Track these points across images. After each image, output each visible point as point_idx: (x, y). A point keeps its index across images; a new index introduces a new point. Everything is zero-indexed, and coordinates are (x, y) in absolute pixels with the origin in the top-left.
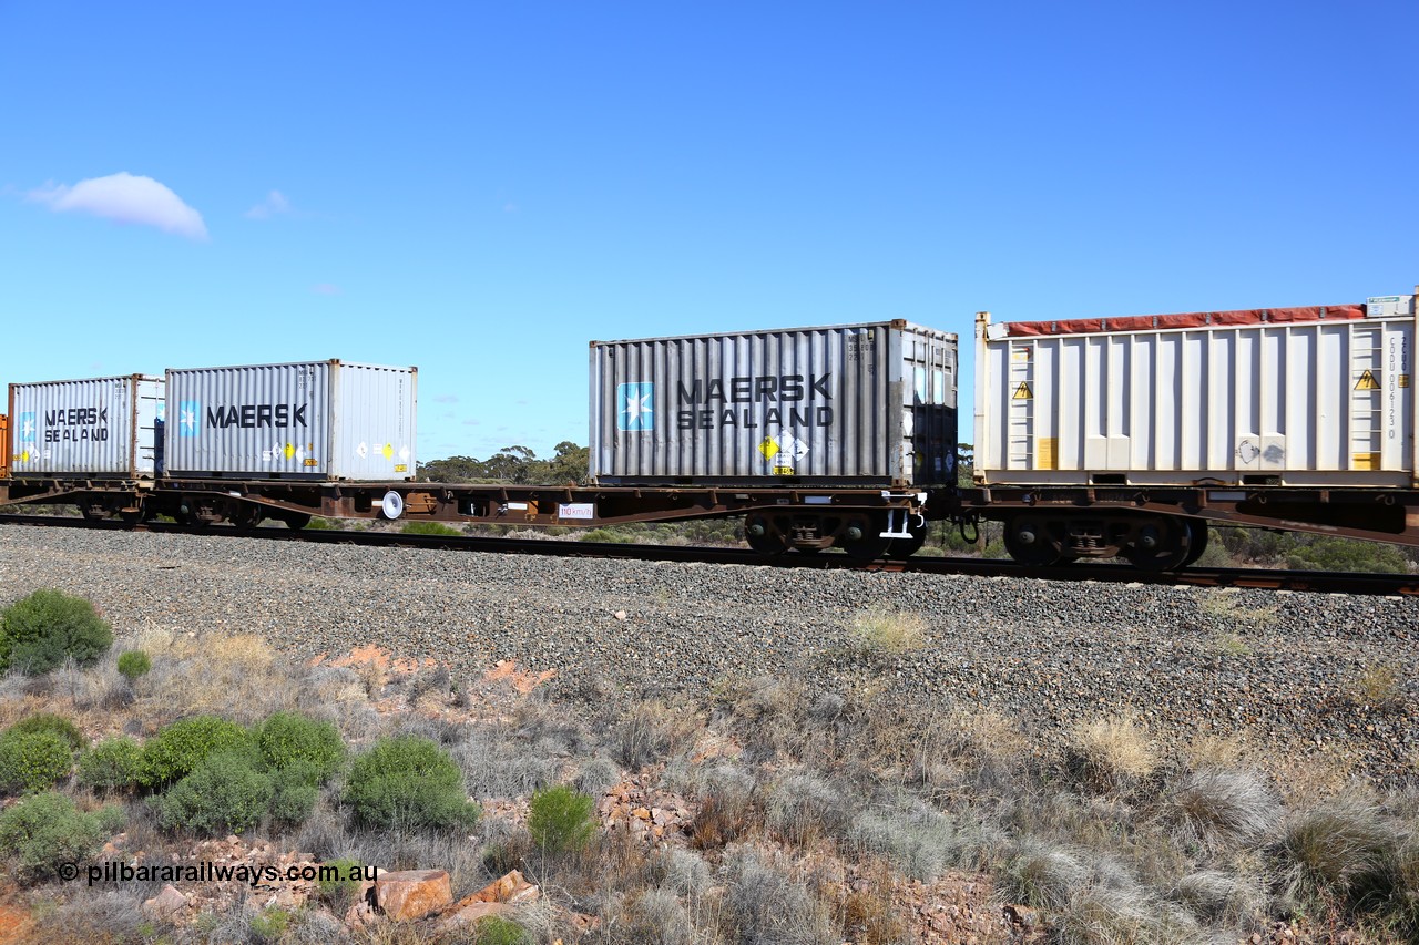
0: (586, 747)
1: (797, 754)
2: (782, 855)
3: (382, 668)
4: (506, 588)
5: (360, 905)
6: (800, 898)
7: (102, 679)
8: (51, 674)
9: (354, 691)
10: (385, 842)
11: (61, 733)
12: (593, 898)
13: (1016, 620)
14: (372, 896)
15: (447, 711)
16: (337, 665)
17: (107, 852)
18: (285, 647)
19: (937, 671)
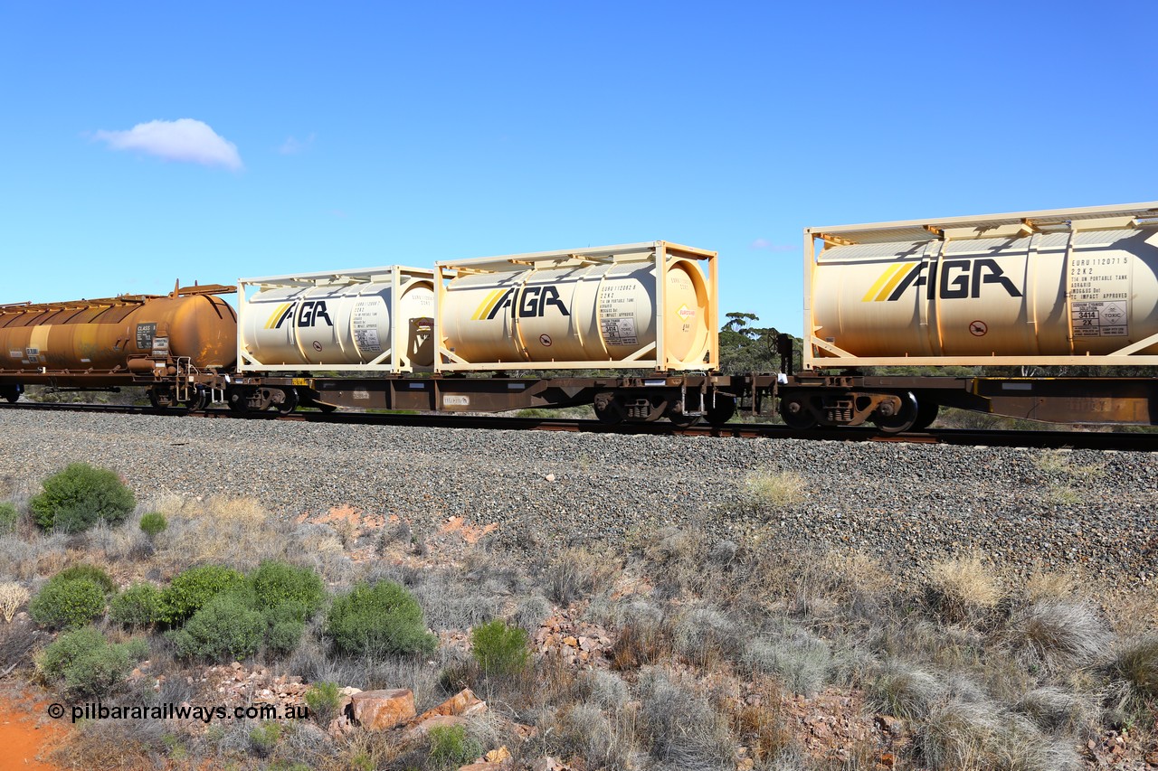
0: (524, 587)
1: (698, 591)
2: (688, 675)
3: (355, 524)
4: (455, 457)
5: (340, 718)
6: (703, 711)
7: (128, 536)
8: (87, 532)
9: (332, 544)
10: (360, 666)
11: (95, 580)
12: (531, 712)
13: (881, 477)
14: (350, 710)
15: (409, 558)
16: (317, 522)
17: (135, 675)
18: (275, 508)
19: (815, 520)
